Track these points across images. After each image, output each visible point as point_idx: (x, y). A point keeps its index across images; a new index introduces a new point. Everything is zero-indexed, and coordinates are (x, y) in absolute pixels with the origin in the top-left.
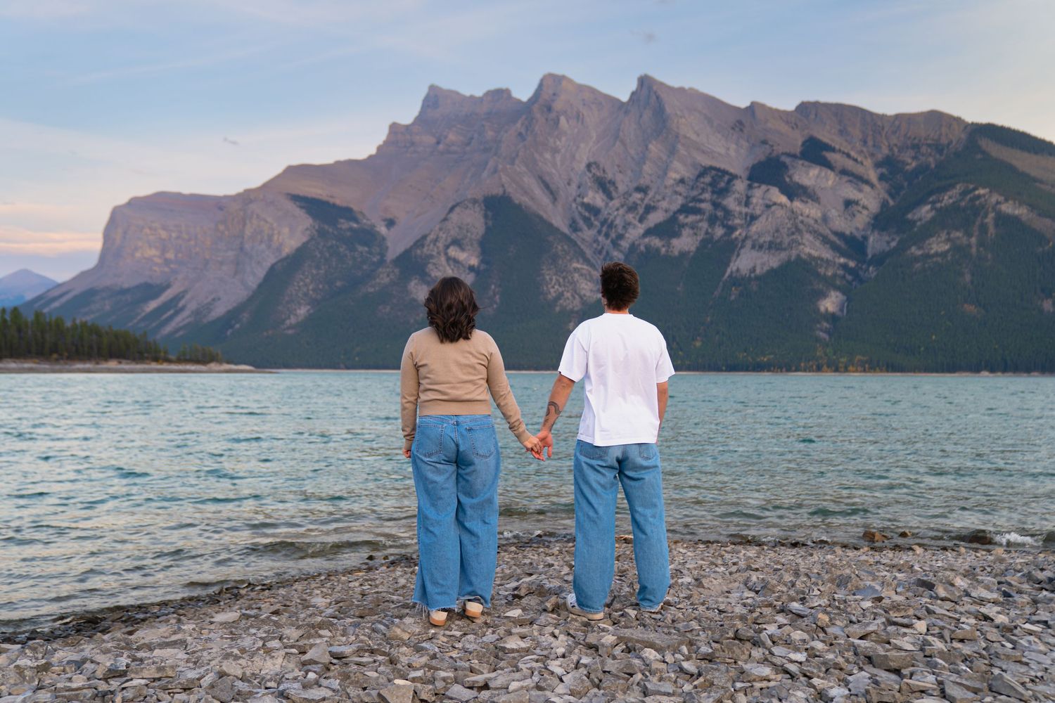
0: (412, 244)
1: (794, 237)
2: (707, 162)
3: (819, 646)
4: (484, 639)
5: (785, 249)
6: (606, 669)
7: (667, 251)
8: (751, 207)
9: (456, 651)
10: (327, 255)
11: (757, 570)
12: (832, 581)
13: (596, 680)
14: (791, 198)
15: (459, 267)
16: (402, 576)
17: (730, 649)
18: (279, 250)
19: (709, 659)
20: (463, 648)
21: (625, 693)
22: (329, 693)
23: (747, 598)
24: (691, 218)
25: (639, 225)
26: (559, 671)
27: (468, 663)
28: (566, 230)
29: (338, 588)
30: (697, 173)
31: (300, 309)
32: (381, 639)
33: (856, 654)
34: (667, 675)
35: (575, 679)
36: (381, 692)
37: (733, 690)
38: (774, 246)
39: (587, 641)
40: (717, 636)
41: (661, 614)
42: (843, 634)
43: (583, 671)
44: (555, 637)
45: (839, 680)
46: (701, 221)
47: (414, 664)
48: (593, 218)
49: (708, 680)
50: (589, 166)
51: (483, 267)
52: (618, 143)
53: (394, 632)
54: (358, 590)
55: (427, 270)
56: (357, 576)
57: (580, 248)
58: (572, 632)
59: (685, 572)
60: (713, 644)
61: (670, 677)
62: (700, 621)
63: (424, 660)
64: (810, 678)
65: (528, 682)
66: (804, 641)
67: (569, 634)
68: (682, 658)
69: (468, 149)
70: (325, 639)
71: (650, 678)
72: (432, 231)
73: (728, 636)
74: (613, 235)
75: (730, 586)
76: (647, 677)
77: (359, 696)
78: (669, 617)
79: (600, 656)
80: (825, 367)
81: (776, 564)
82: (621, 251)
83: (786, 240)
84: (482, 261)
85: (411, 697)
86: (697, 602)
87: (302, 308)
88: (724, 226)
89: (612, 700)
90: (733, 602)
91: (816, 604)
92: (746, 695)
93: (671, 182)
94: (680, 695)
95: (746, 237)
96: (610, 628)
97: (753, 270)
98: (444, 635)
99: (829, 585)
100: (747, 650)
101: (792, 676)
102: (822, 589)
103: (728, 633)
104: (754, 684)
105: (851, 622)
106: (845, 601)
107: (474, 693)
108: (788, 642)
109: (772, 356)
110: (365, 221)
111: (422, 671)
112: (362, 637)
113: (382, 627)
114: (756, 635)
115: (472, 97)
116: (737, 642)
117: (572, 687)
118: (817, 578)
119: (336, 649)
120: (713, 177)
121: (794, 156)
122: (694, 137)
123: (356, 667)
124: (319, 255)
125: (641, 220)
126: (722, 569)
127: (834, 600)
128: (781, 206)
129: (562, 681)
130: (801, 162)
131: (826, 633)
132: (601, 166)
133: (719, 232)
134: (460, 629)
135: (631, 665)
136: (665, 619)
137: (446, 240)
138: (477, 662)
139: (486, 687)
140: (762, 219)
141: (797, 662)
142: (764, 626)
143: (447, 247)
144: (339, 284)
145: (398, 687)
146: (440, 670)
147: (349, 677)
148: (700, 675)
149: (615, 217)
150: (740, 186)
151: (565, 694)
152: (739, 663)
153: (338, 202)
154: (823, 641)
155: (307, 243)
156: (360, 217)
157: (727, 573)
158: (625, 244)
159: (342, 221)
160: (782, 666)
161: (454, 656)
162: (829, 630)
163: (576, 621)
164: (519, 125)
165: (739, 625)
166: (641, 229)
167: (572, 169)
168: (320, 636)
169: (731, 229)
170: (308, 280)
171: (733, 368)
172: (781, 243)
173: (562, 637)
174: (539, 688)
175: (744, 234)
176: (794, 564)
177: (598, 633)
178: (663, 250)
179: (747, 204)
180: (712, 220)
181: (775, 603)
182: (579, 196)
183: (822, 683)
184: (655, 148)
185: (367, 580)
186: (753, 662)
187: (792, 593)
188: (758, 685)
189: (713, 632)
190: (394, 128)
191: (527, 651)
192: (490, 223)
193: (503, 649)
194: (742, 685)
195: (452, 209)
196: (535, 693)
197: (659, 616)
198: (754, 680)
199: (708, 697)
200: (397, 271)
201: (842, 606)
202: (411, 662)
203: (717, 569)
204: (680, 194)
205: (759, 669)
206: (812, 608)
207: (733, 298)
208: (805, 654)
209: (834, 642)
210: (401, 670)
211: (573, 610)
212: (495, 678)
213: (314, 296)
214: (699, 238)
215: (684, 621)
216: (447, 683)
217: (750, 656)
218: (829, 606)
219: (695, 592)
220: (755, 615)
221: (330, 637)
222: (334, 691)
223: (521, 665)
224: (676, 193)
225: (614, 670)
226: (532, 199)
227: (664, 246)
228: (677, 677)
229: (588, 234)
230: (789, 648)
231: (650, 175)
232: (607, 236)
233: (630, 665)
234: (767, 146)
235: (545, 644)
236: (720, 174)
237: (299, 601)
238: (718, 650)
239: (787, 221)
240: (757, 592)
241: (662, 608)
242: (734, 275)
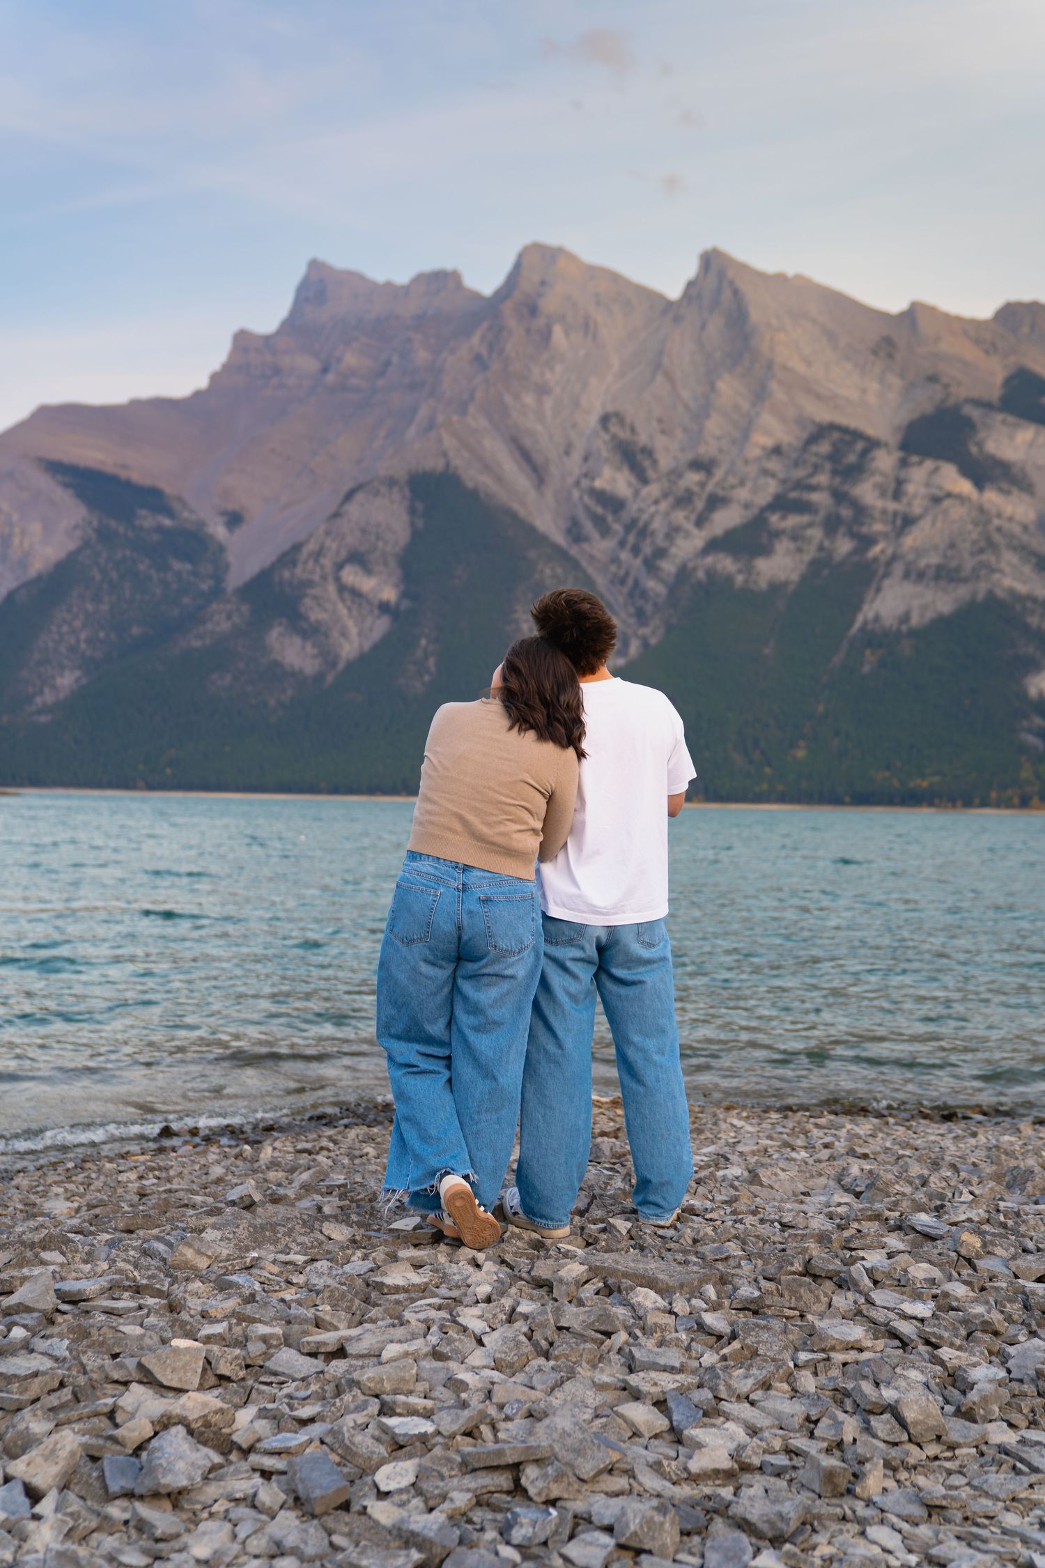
0: (273, 558)
1: (983, 557)
2: (824, 415)
3: (959, 1290)
4: (347, 1268)
5: (965, 580)
6: (564, 1323)
7: (746, 581)
8: (905, 500)
9: (293, 1290)
10: (114, 575)
11: (865, 1156)
12: (998, 1177)
13: (544, 1343)
14: (979, 484)
15: (360, 605)
16: (218, 1162)
17: (793, 1293)
18: (23, 563)
19: (754, 1308)
20: (307, 1284)
21: (594, 1367)
22: (46, 1364)
23: (839, 1205)
24: (793, 521)
25: (695, 531)
26: (477, 1326)
27: (313, 1310)
28: (559, 538)
29: (98, 1184)
30: (805, 435)
31: (62, 676)
32: (158, 1268)
33: (1026, 1307)
34: (674, 1335)
35: (505, 1340)
36: (144, 1360)
37: (791, 1364)
38: (945, 575)
39: (533, 1273)
40: (771, 1270)
41: (676, 1228)
42: (1006, 1271)
43: (521, 1326)
44: (478, 1266)
45: (991, 1353)
46: (810, 525)
47: (213, 1313)
48: (610, 518)
49: (748, 1347)
50: (605, 420)
51: (406, 604)
52: (660, 378)
53: (182, 1254)
54: (134, 1187)
55: (302, 609)
56: (136, 1161)
57: (584, 572)
58: (508, 1258)
59: (734, 1158)
60: (763, 1283)
61: (678, 1339)
62: (744, 1243)
63: (231, 1304)
64: (936, 1347)
65: (418, 1345)
66: (932, 1282)
67: (503, 1262)
68: (704, 1306)
69: (380, 383)
70: (51, 1268)
71: (643, 1340)
72: (311, 535)
73: (793, 1269)
74: (647, 549)
75: (811, 1183)
76: (636, 1338)
77: (101, 1368)
78: (688, 1233)
79: (556, 1300)
80: (1036, 800)
81: (903, 1148)
82: (662, 581)
83: (969, 564)
84: (405, 594)
85: (200, 1370)
86: (743, 1208)
87: (67, 673)
88: (853, 535)
89: (568, 1379)
90: (811, 1210)
91: (963, 1217)
92: (815, 1374)
93: (757, 452)
94: (694, 1372)
95: (894, 558)
96: (580, 1252)
97: (906, 618)
98: (274, 1262)
99: (992, 1184)
100: (826, 1295)
101: (904, 1344)
102: (977, 1192)
103: (792, 1264)
104: (832, 1355)
105: (1025, 1250)
106: (1018, 1214)
107: (318, 1364)
108: (903, 1283)
109: (936, 779)
110: (186, 514)
111: (225, 1324)
112: (121, 1265)
113: (161, 1247)
114: (845, 1268)
115: (389, 285)
116: (807, 1279)
117: (498, 1355)
118: (970, 1172)
119: (70, 1286)
120: (834, 445)
121: (987, 405)
122: (801, 368)
123: (103, 1317)
124: (98, 576)
125: (700, 522)
126: (803, 1154)
127: (998, 1211)
128: (961, 498)
129: (480, 1342)
130: (999, 417)
131: (975, 1269)
132: (628, 420)
133: (844, 546)
134: (304, 1249)
135: (609, 1316)
136: (680, 1237)
137: (338, 553)
138: (328, 1308)
139: (340, 1353)
140: (925, 524)
141: (915, 1318)
142: (861, 1253)
143: (339, 567)
144: (136, 631)
145: (177, 1351)
146: (260, 1321)
147: (89, 1335)
148: (734, 1336)
149: (652, 517)
150: (885, 461)
151: (485, 1367)
152: (810, 1317)
153: (136, 477)
154: (966, 1283)
155: (78, 551)
156: (176, 506)
157: (811, 1161)
158: (668, 567)
159: (143, 512)
160: (887, 1325)
161: (288, 1297)
162: (980, 1264)
163: (520, 1238)
164: (476, 339)
165: (814, 1249)
166: (698, 539)
167: (574, 426)
168: (43, 1263)
169: (867, 541)
170: (77, 623)
171: (865, 798)
172: (958, 569)
173: (489, 1266)
174: (437, 1355)
175: (890, 551)
176: (937, 1149)
177: (557, 1260)
178: (740, 579)
179: (897, 495)
180: (832, 525)
181: (887, 1213)
182: (586, 475)
183: (957, 1357)
184: (729, 388)
185: (152, 1169)
186: (835, 1317)
187: (920, 1196)
188: (839, 1357)
189: (766, 1262)
190: (243, 340)
191: (423, 1290)
192: (420, 524)
193: (379, 1286)
194: (809, 1356)
195: (349, 496)
196: (429, 1364)
197: (671, 1232)
198: (833, 1349)
199: (746, 1377)
200: (245, 608)
201: (1010, 1223)
202: (206, 1308)
203: (794, 1155)
204: (773, 475)
205: (844, 1329)
206: (955, 1224)
207: (866, 669)
208: (931, 1304)
209: (988, 1285)
210: (187, 1323)
211: (516, 1219)
212: (358, 1338)
213: (88, 653)
214: (807, 557)
215: (714, 1241)
216: (270, 1346)
217: (830, 1306)
218: (988, 1221)
219: (744, 1192)
220: (846, 1234)
221: (62, 1265)
222: (56, 1359)
223: (407, 1315)
224: (766, 472)
225: (576, 1326)
226: (499, 479)
227: (740, 571)
228: (692, 1340)
229: (601, 547)
230: (903, 1293)
231: (719, 439)
232: (636, 550)
233: (605, 1316)
234: (938, 387)
235: (457, 1277)
236: (848, 438)
237: (20, 1206)
238: (772, 1293)
239: (970, 527)
240: (858, 1195)
241: (678, 1219)
242: (870, 627)
